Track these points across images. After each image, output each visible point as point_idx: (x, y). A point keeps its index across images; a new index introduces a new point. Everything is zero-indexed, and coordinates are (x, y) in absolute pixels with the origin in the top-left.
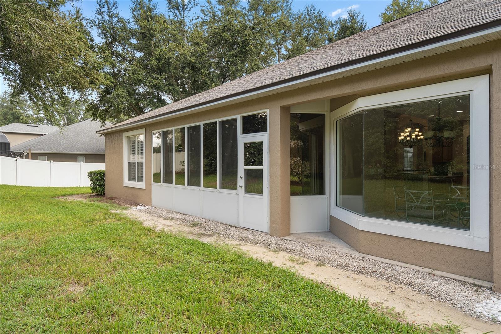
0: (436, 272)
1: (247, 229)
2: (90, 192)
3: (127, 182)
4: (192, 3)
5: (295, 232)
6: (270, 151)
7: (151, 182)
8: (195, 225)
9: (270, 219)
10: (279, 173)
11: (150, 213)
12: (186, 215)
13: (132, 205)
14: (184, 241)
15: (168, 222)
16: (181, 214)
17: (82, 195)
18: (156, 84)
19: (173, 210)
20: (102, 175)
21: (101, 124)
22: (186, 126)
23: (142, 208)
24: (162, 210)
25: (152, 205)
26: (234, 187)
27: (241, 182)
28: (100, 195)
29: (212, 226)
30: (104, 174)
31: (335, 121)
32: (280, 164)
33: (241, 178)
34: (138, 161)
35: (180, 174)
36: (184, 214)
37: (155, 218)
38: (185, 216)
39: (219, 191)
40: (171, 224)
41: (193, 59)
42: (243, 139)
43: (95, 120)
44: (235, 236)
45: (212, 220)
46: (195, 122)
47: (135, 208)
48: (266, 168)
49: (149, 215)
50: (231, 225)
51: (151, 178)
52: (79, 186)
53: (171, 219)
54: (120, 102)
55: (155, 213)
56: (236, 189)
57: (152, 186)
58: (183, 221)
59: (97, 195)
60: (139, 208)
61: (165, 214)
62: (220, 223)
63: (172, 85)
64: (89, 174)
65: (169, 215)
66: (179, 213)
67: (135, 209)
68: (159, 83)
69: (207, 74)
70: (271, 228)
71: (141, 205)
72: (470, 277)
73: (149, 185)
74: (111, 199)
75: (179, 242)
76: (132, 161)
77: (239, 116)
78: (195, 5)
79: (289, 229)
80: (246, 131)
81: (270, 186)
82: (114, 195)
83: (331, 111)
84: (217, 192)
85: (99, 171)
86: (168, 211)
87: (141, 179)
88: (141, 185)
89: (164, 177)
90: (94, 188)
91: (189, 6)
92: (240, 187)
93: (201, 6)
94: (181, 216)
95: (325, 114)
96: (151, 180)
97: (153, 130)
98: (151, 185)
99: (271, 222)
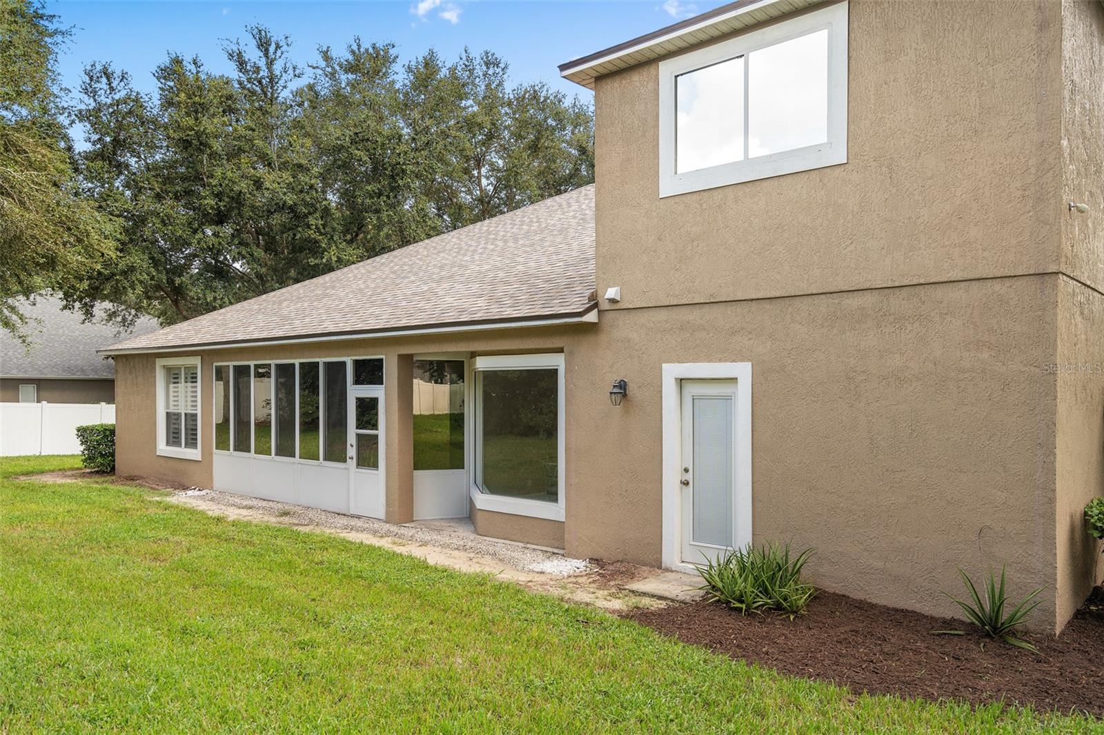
0: (529, 546)
1: (359, 517)
2: (80, 465)
3: (162, 447)
4: (291, 71)
5: (422, 518)
6: (386, 412)
7: (212, 449)
8: (286, 514)
9: (387, 501)
10: (396, 441)
11: (212, 500)
12: (273, 501)
13: (175, 489)
14: (268, 528)
15: (244, 512)
16: (264, 500)
17: (62, 471)
18: (213, 245)
19: (251, 495)
20: (108, 434)
21: (83, 317)
22: (273, 362)
23: (197, 493)
24: (233, 495)
25: (214, 489)
26: (342, 458)
27: (352, 452)
28: (104, 472)
29: (311, 514)
30: (113, 432)
31: (473, 373)
32: (397, 429)
33: (352, 446)
34: (186, 412)
35: (263, 426)
36: (270, 501)
37: (223, 507)
38: (271, 503)
39: (323, 464)
40: (250, 514)
41: (290, 199)
42: (355, 392)
43: (70, 309)
44: (339, 525)
45: (313, 507)
46: (287, 359)
47: (184, 493)
48: (381, 432)
49: (211, 503)
50: (338, 512)
51: (212, 442)
52: (38, 454)
53: (250, 508)
54: (136, 282)
55: (220, 499)
56: (345, 461)
57: (214, 455)
58: (270, 511)
59: (97, 472)
60: (190, 493)
61: (238, 501)
62: (324, 511)
63: (247, 245)
64: (78, 431)
65: (245, 503)
66: (261, 499)
67: (184, 495)
68: (220, 243)
69: (321, 227)
70: (387, 513)
71: (194, 489)
72: (557, 548)
73: (207, 454)
74: (131, 478)
75: (261, 529)
76: (172, 410)
77: (349, 358)
78: (295, 76)
79: (412, 514)
80: (358, 381)
81: (387, 458)
82: (137, 473)
83: (471, 358)
84: (319, 465)
85: (102, 425)
86: (242, 497)
87: (191, 442)
88: (194, 454)
89: (235, 442)
90: (90, 459)
91: (285, 77)
92: (350, 458)
93: (309, 66)
94: (265, 504)
95: (463, 361)
96: (212, 445)
97: (217, 362)
98: (211, 454)
99: (387, 505)
